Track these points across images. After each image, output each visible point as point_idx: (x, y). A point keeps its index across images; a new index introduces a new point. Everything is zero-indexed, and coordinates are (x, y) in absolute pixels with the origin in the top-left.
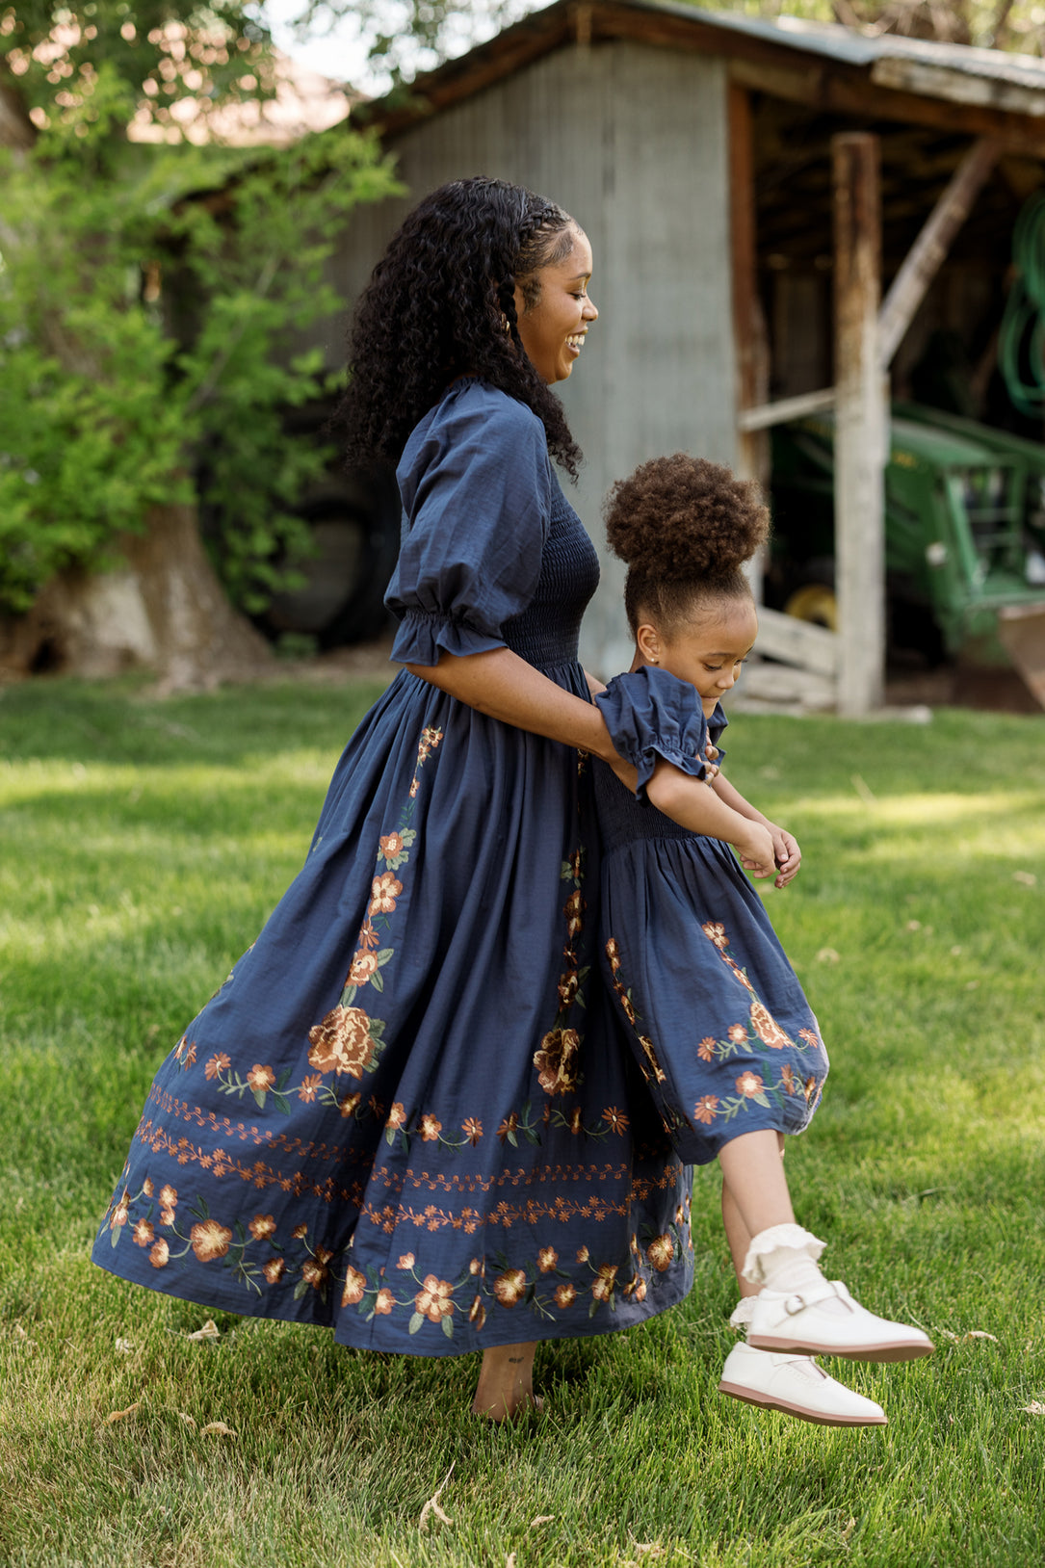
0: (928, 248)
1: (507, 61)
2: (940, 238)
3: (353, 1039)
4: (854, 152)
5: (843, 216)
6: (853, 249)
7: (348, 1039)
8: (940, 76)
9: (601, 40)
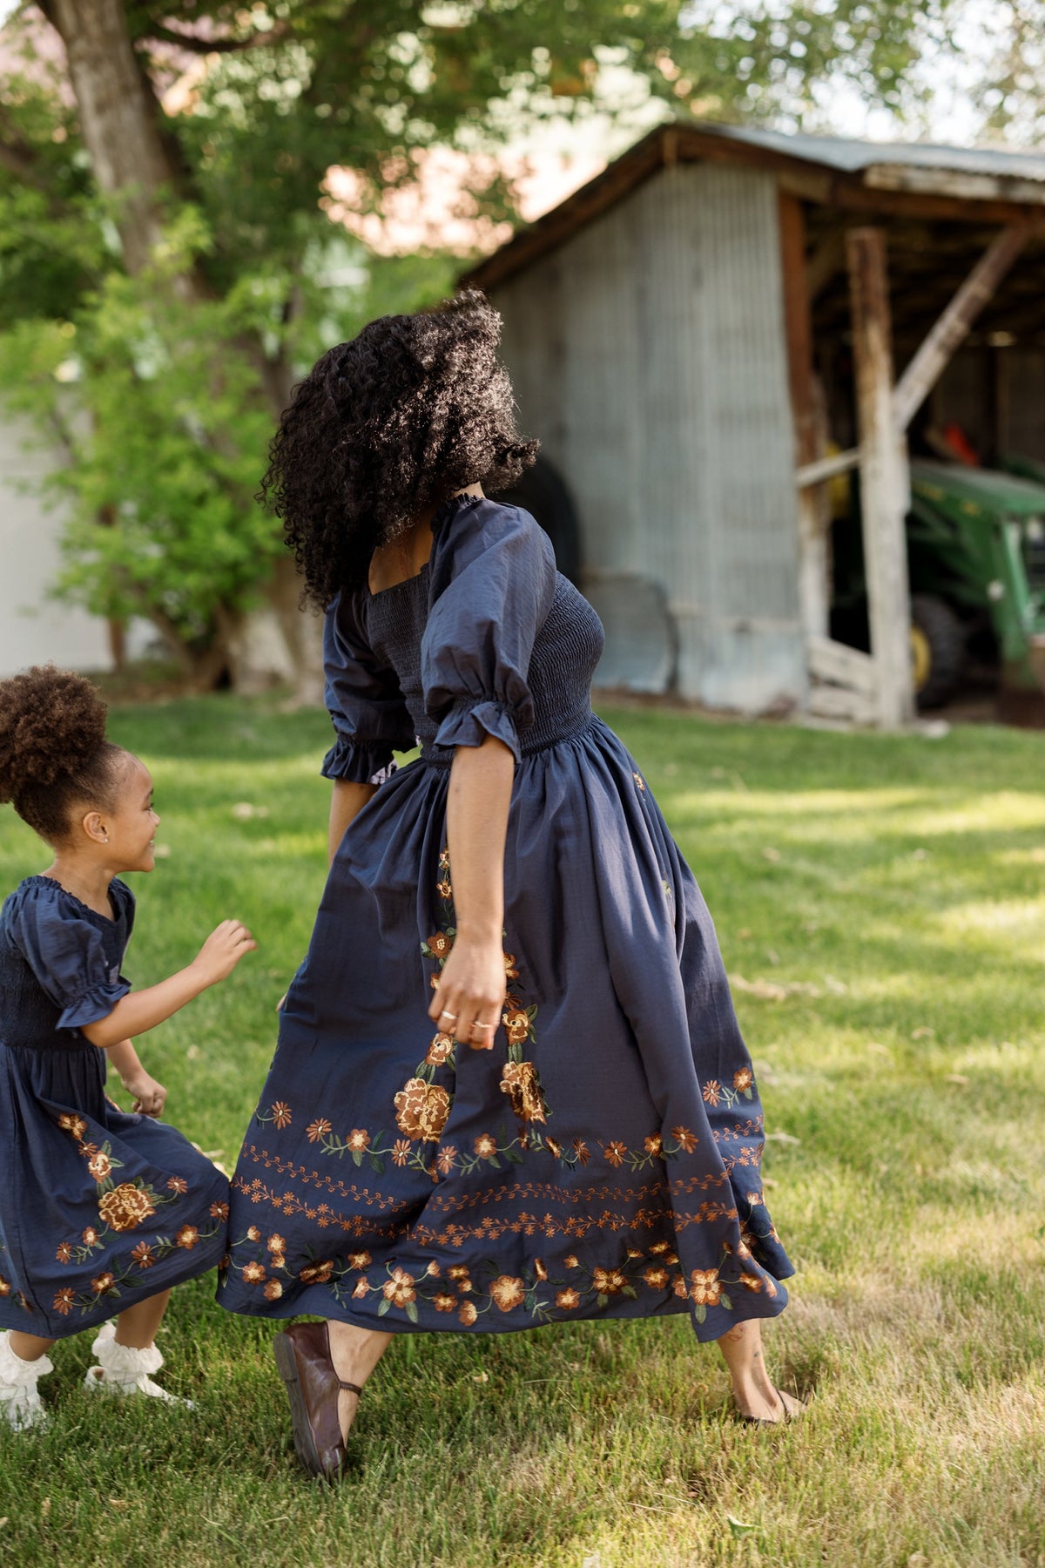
0: (951, 324)
1: (624, 183)
2: (962, 316)
3: (435, 1113)
4: (862, 245)
5: (856, 299)
6: (864, 328)
7: (431, 1113)
8: (940, 177)
9: (687, 160)
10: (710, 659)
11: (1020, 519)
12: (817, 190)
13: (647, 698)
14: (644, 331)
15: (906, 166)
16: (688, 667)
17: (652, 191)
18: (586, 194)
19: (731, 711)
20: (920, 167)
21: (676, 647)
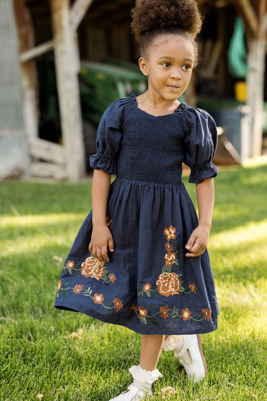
11: (124, 81)
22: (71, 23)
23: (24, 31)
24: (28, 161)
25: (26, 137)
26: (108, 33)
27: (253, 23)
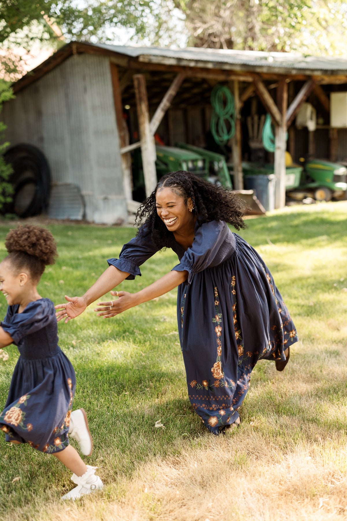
0: (165, 103)
1: (59, 60)
2: (168, 100)
4: (138, 79)
5: (137, 96)
6: (140, 105)
8: (160, 58)
9: (80, 53)
10: (96, 209)
11: (186, 161)
12: (123, 63)
13: (77, 221)
14: (68, 106)
15: (150, 55)
16: (89, 211)
17: (68, 62)
18: (46, 64)
19: (104, 224)
20: (154, 56)
21: (84, 205)
22: (150, 131)
23: (122, 134)
24: (126, 214)
25: (125, 199)
26: (185, 112)
27: (278, 116)
